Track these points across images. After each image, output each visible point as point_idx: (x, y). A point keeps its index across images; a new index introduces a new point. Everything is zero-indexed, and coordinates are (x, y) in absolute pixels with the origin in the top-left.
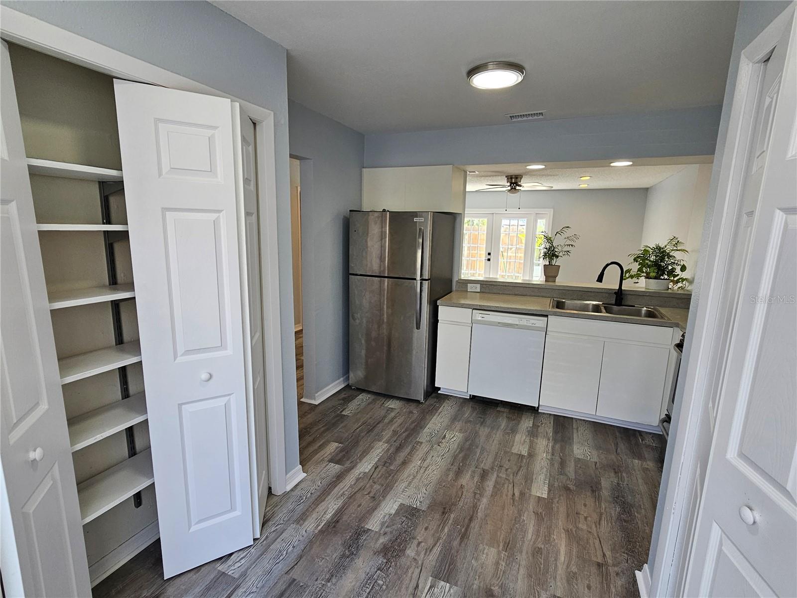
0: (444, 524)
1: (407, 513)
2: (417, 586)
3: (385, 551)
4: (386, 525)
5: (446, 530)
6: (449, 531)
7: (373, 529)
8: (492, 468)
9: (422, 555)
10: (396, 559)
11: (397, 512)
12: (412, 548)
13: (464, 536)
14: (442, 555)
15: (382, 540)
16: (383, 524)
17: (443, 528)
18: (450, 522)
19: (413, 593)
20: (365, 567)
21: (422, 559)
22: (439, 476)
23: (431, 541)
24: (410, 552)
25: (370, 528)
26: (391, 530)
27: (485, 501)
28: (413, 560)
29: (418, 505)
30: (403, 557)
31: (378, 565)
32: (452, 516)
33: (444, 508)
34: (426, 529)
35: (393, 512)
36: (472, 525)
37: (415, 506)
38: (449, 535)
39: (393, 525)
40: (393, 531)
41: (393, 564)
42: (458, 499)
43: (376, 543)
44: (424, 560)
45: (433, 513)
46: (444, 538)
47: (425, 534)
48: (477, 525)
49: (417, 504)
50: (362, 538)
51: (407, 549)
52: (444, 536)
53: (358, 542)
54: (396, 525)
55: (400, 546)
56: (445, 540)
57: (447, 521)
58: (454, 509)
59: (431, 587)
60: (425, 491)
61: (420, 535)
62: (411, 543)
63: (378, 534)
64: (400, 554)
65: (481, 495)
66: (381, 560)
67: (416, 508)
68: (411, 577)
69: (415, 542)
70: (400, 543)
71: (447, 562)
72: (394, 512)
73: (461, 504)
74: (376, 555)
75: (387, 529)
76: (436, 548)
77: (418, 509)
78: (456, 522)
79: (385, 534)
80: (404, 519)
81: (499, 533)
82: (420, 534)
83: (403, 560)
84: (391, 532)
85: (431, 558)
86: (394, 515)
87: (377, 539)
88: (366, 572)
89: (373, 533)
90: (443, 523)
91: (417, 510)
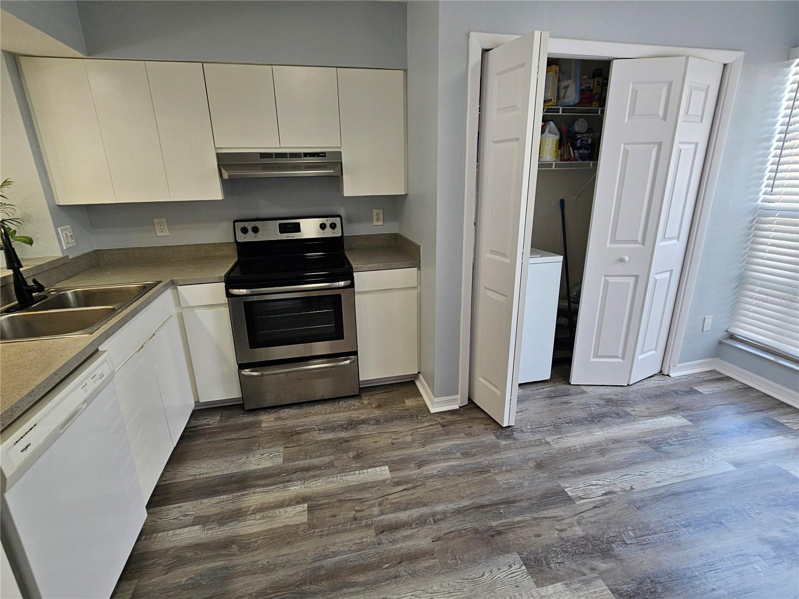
0: (514, 525)
1: (543, 568)
2: (595, 507)
3: (606, 553)
4: (584, 577)
5: (519, 518)
6: (516, 515)
7: (606, 587)
8: (367, 526)
9: (568, 521)
10: (600, 538)
11: (556, 579)
12: (572, 533)
13: (508, 502)
14: (547, 507)
15: (602, 566)
16: (587, 583)
17: (518, 522)
18: (504, 521)
19: (603, 507)
20: (641, 556)
21: (572, 519)
22: (441, 578)
23: (546, 523)
24: (578, 531)
25: (609, 592)
26: (581, 567)
27: (440, 508)
28: (581, 524)
29: (517, 566)
30: (590, 534)
31: (625, 548)
32: (494, 524)
33: (492, 536)
34: (539, 536)
35: (559, 586)
36: (487, 503)
37: (524, 567)
38: (522, 513)
39: (575, 570)
40: (581, 565)
41: (606, 536)
42: (464, 531)
43: (612, 569)
44: (570, 516)
45: (511, 543)
46: (530, 515)
47: (545, 533)
48: (483, 499)
49: (519, 569)
50: (629, 589)
51: (579, 536)
52: (528, 517)
53: (638, 588)
54: (570, 568)
55: (586, 544)
56: (530, 513)
57: (507, 524)
58: (484, 528)
59: (583, 499)
60: (486, 575)
61: (553, 536)
62: (570, 538)
63: (602, 575)
64: (591, 538)
65: (434, 515)
66: (618, 549)
67: (525, 565)
68: (595, 516)
69: (564, 535)
70: (582, 548)
71: (550, 500)
72: (559, 584)
73: (469, 525)
74: (620, 558)
75: (587, 572)
76: (547, 515)
77: (524, 561)
78: (501, 516)
79: (593, 569)
80: (553, 566)
81: (475, 481)
82: (550, 536)
83: (592, 531)
84: (584, 564)
85: (561, 513)
86: (561, 581)
87: (607, 571)
88: (644, 553)
89: (610, 583)
90: (512, 527)
91: (526, 562)
